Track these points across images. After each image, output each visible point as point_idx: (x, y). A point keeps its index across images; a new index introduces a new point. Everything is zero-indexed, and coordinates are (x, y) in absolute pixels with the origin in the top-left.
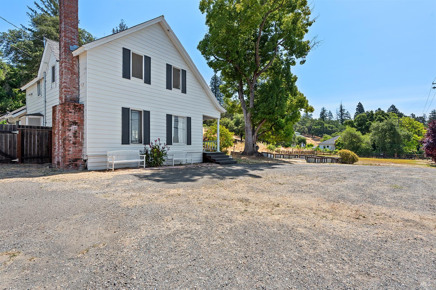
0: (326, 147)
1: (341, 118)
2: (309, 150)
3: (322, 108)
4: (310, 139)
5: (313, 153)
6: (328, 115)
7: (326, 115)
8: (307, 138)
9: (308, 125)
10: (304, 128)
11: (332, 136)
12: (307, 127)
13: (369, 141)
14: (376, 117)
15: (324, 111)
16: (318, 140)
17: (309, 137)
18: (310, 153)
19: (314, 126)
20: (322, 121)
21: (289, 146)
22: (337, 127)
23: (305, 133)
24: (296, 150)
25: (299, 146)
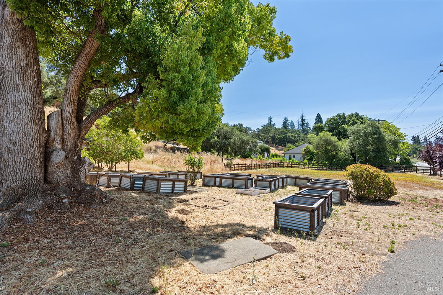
0: (292, 157)
1: (303, 128)
2: (274, 162)
3: (284, 117)
4: (274, 148)
5: (279, 164)
6: (290, 125)
7: (289, 125)
8: (271, 148)
9: (271, 134)
10: (267, 137)
11: (295, 146)
12: (270, 136)
13: (348, 148)
14: (350, 120)
15: (286, 121)
16: (282, 150)
17: (273, 147)
18: (275, 165)
19: (278, 136)
20: (285, 130)
21: (249, 156)
22: (299, 137)
23: (269, 143)
24: (257, 162)
25: (261, 156)
